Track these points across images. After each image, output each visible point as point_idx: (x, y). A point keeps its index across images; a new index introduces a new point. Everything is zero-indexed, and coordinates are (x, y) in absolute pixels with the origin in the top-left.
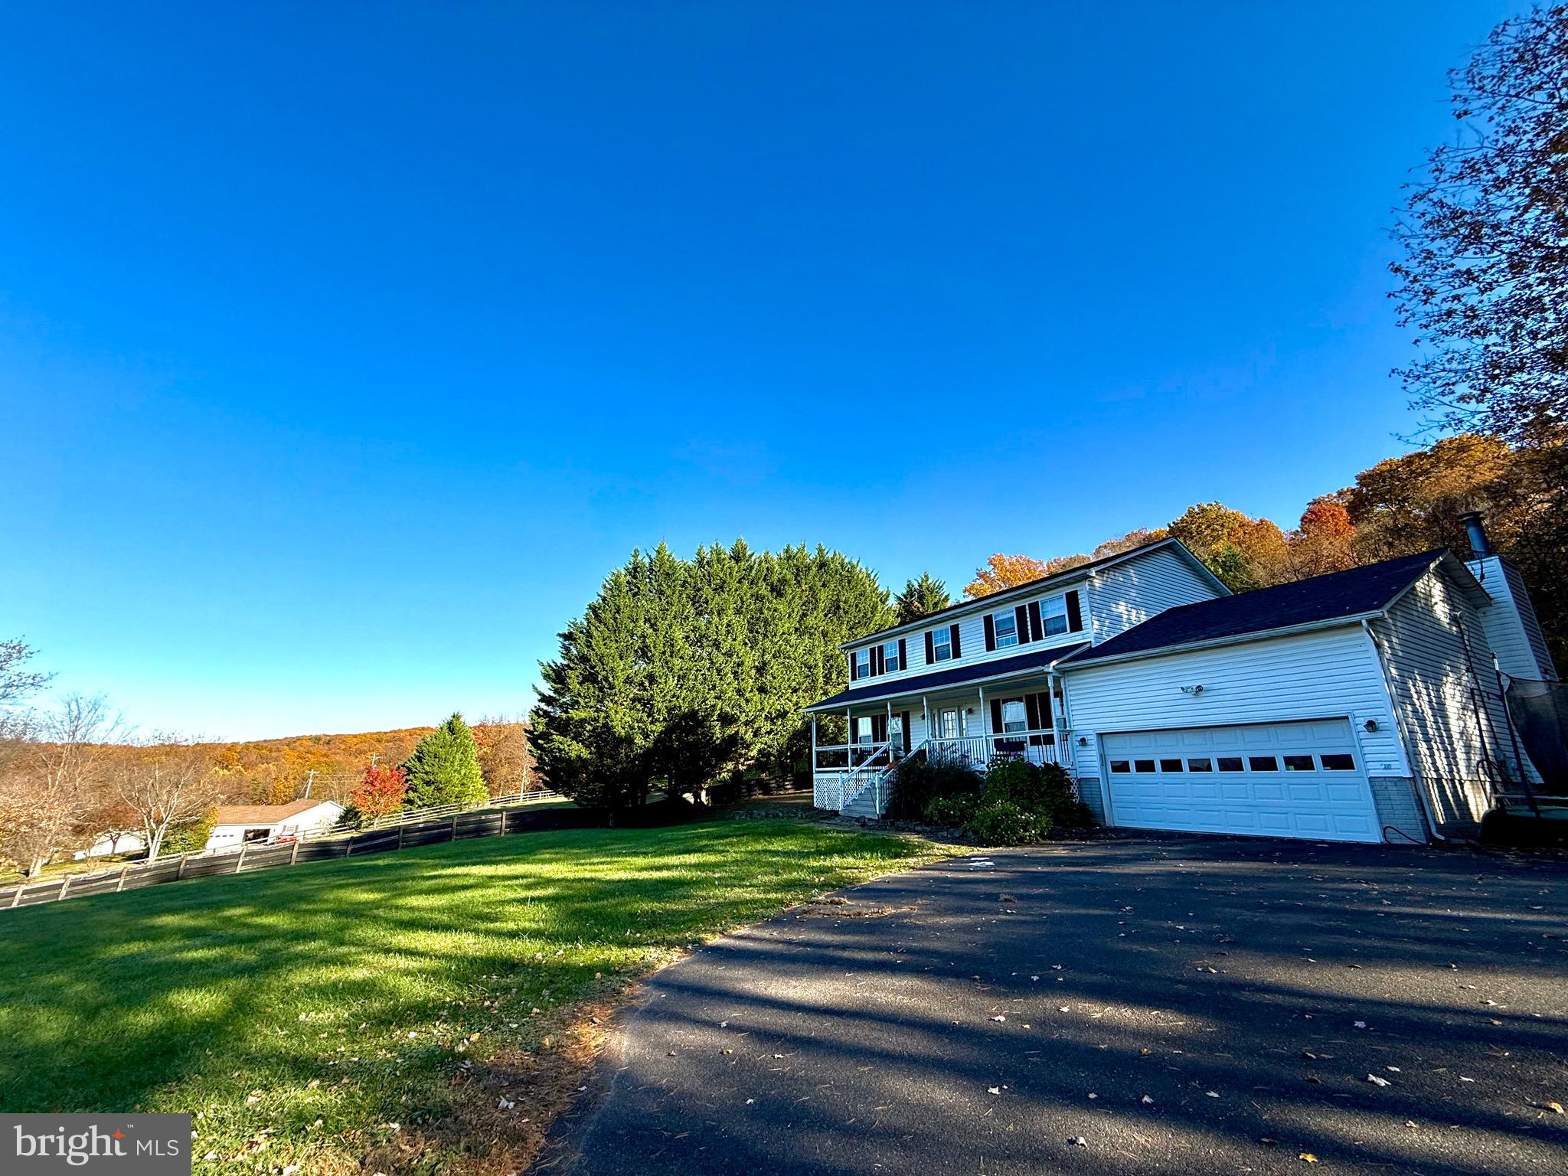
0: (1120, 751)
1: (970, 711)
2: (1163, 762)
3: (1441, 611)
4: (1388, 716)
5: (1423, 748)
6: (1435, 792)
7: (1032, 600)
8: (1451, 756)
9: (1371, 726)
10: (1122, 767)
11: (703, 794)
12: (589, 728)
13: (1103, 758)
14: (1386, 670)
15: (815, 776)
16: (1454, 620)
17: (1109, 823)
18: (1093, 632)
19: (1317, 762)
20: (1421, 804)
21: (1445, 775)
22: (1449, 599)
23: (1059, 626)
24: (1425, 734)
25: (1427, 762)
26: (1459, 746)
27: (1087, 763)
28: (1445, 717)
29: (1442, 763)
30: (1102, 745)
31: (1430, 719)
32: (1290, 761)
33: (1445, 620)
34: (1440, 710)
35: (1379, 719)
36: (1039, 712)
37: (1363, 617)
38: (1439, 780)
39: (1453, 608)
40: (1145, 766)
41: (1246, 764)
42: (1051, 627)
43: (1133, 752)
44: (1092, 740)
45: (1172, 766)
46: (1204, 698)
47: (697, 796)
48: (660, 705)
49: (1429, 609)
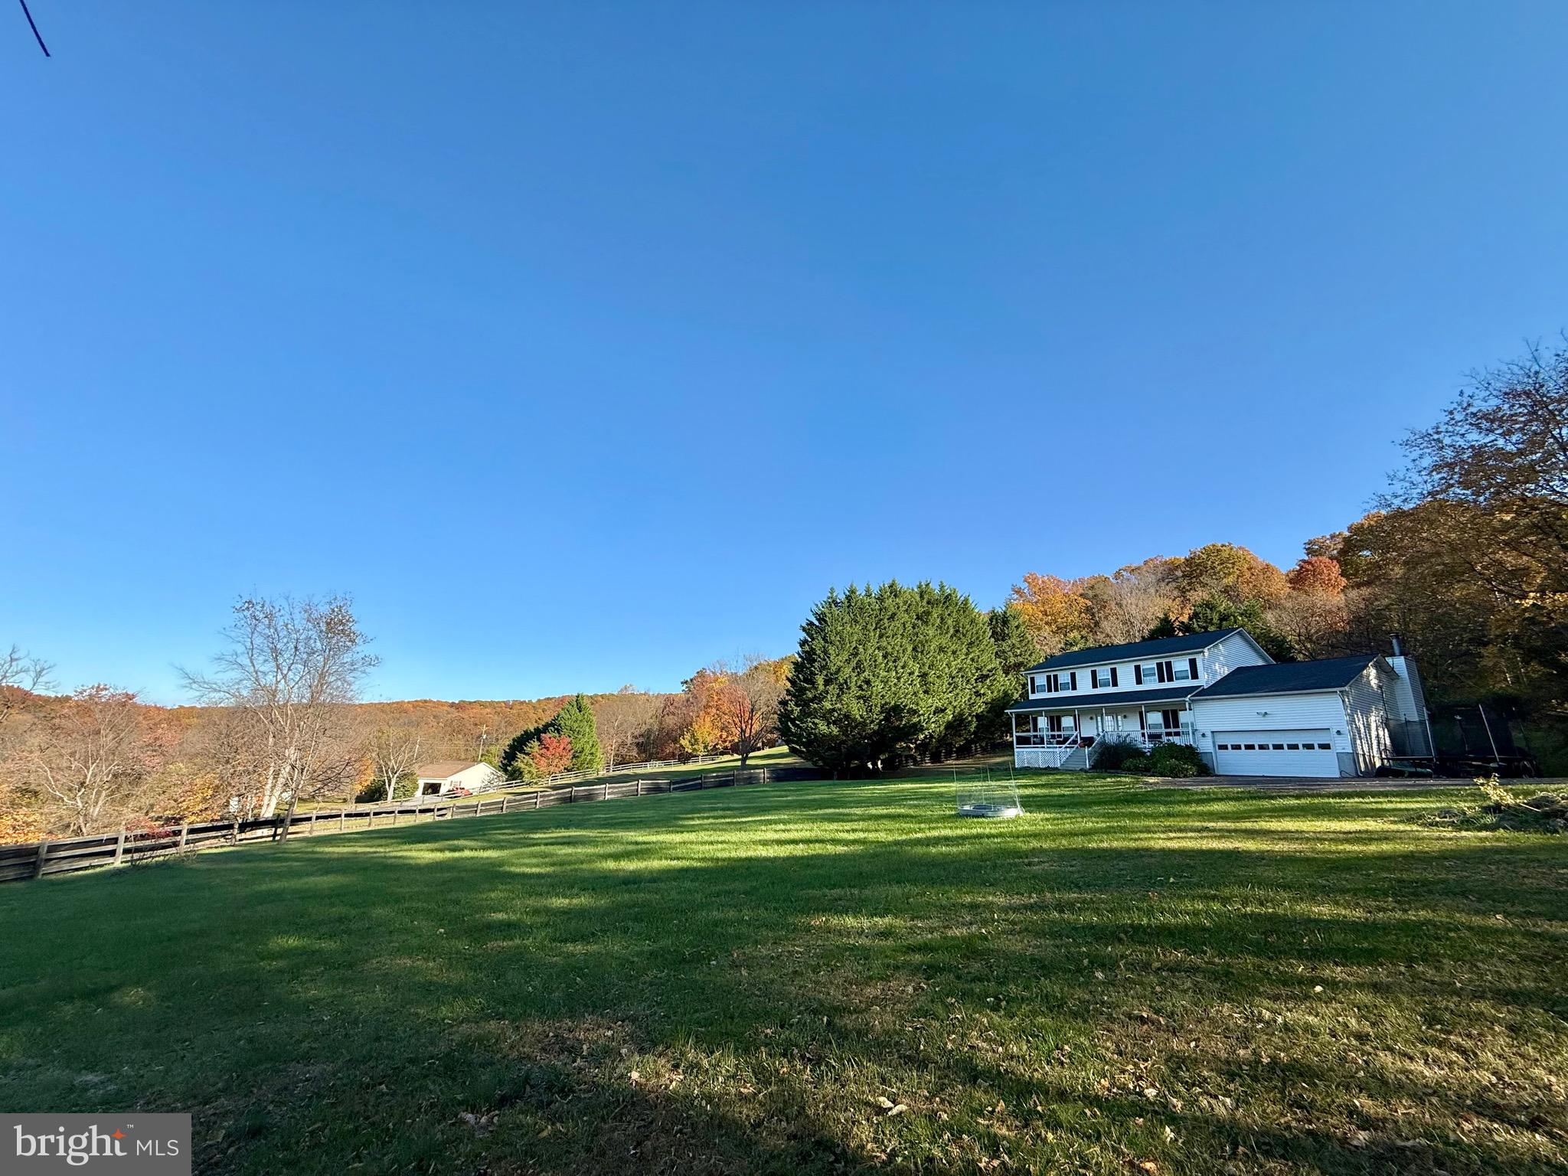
0: (1221, 740)
1: (1125, 717)
2: (1245, 746)
3: (1374, 682)
4: (1345, 729)
5: (1358, 742)
6: (1361, 759)
7: (1168, 660)
8: (1370, 747)
9: (1339, 732)
10: (1223, 747)
11: (879, 762)
12: (836, 715)
13: (1214, 742)
14: (1345, 709)
15: (1016, 750)
16: (1380, 687)
17: (1216, 773)
18: (1204, 680)
19: (1316, 746)
20: (1356, 762)
21: (1367, 754)
22: (1378, 677)
23: (1184, 674)
24: (1360, 737)
25: (1359, 748)
26: (1375, 743)
27: (1205, 746)
28: (1370, 730)
29: (1366, 749)
30: (1213, 737)
31: (1362, 730)
32: (1304, 746)
33: (1375, 686)
34: (1368, 727)
35: (1341, 730)
36: (1171, 718)
37: (1338, 689)
38: (1364, 755)
39: (1380, 681)
40: (1237, 747)
41: (1285, 747)
42: (1178, 675)
43: (1230, 741)
44: (1209, 734)
45: (1250, 747)
46: (1267, 718)
47: (875, 764)
48: (877, 701)
49: (1369, 682)
